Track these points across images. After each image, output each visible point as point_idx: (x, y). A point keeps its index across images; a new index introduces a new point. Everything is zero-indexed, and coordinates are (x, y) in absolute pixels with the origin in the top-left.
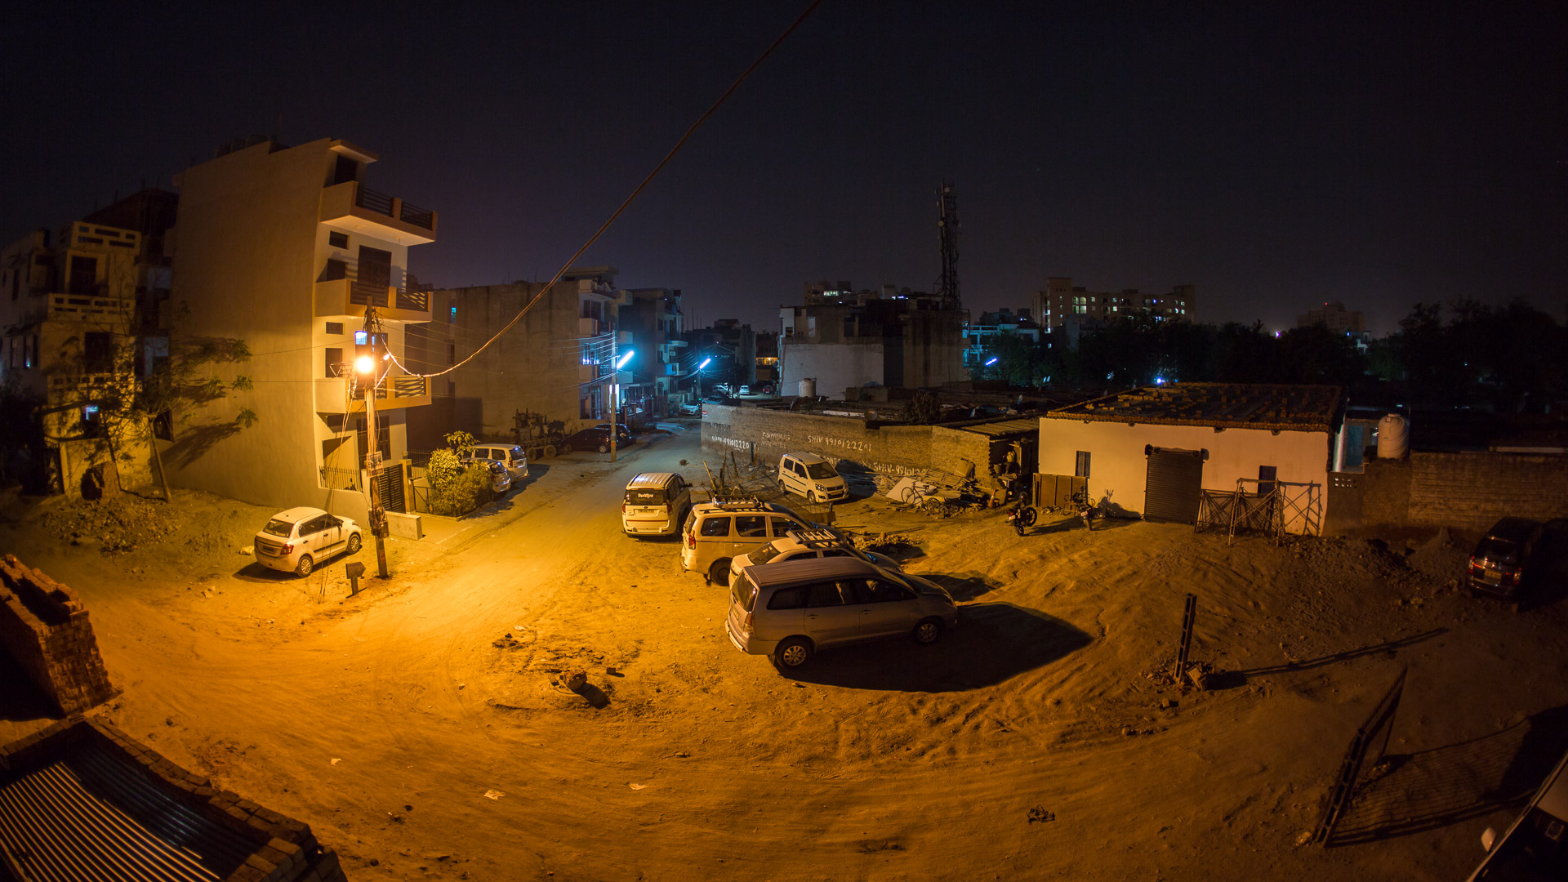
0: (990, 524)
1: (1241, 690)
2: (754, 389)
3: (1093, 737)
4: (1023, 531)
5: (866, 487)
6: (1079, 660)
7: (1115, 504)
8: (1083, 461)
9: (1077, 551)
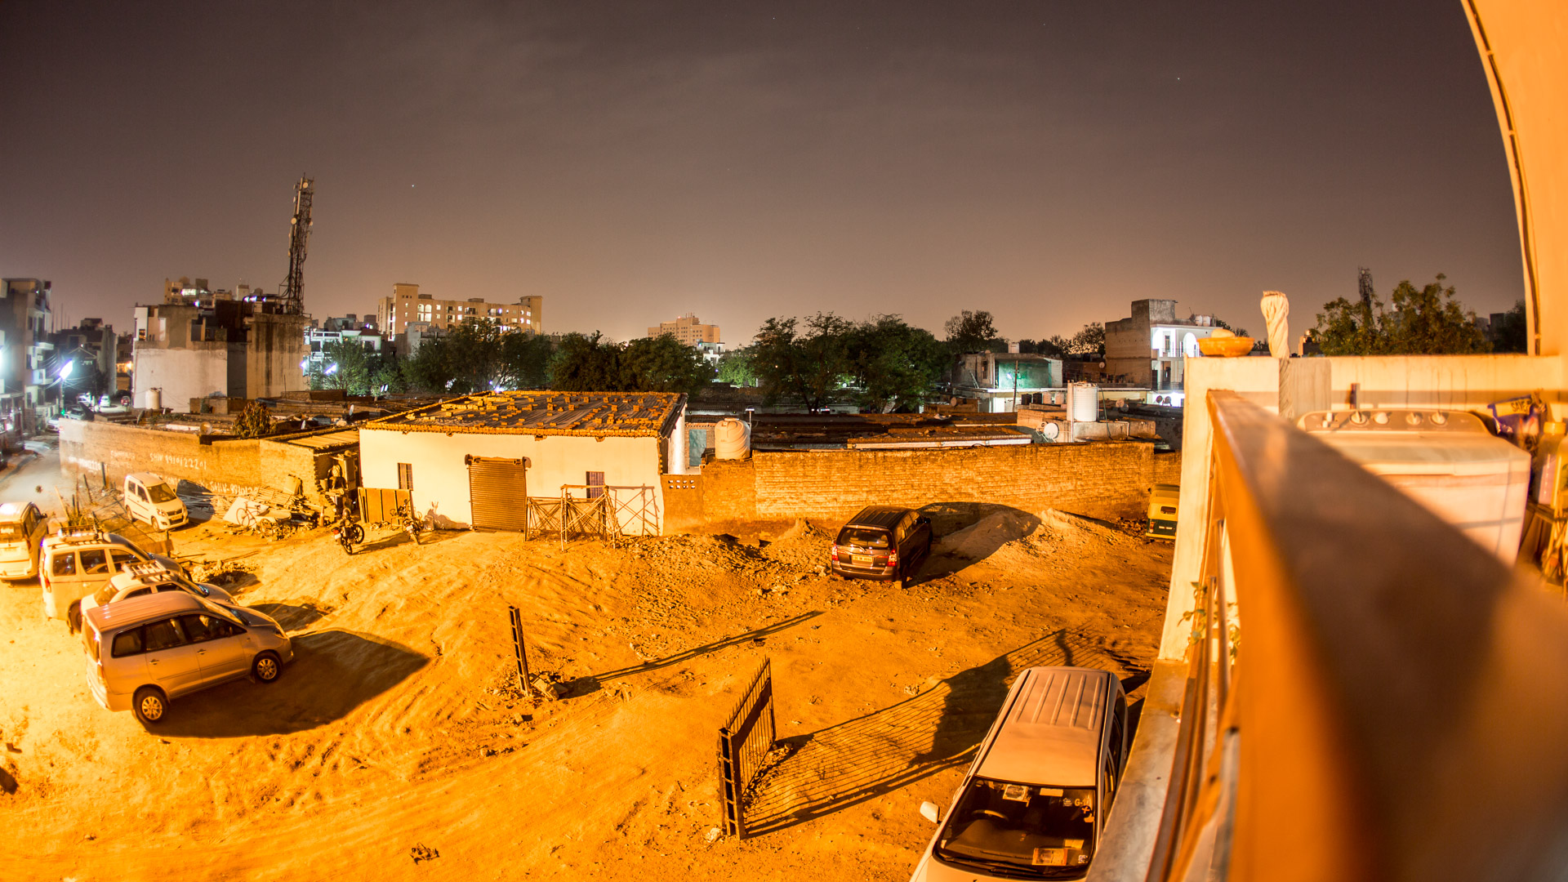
0: (321, 543)
1: (597, 695)
2: (116, 399)
3: (453, 762)
4: (351, 549)
5: (205, 509)
6: (420, 683)
7: (442, 516)
8: (405, 471)
9: (406, 567)
